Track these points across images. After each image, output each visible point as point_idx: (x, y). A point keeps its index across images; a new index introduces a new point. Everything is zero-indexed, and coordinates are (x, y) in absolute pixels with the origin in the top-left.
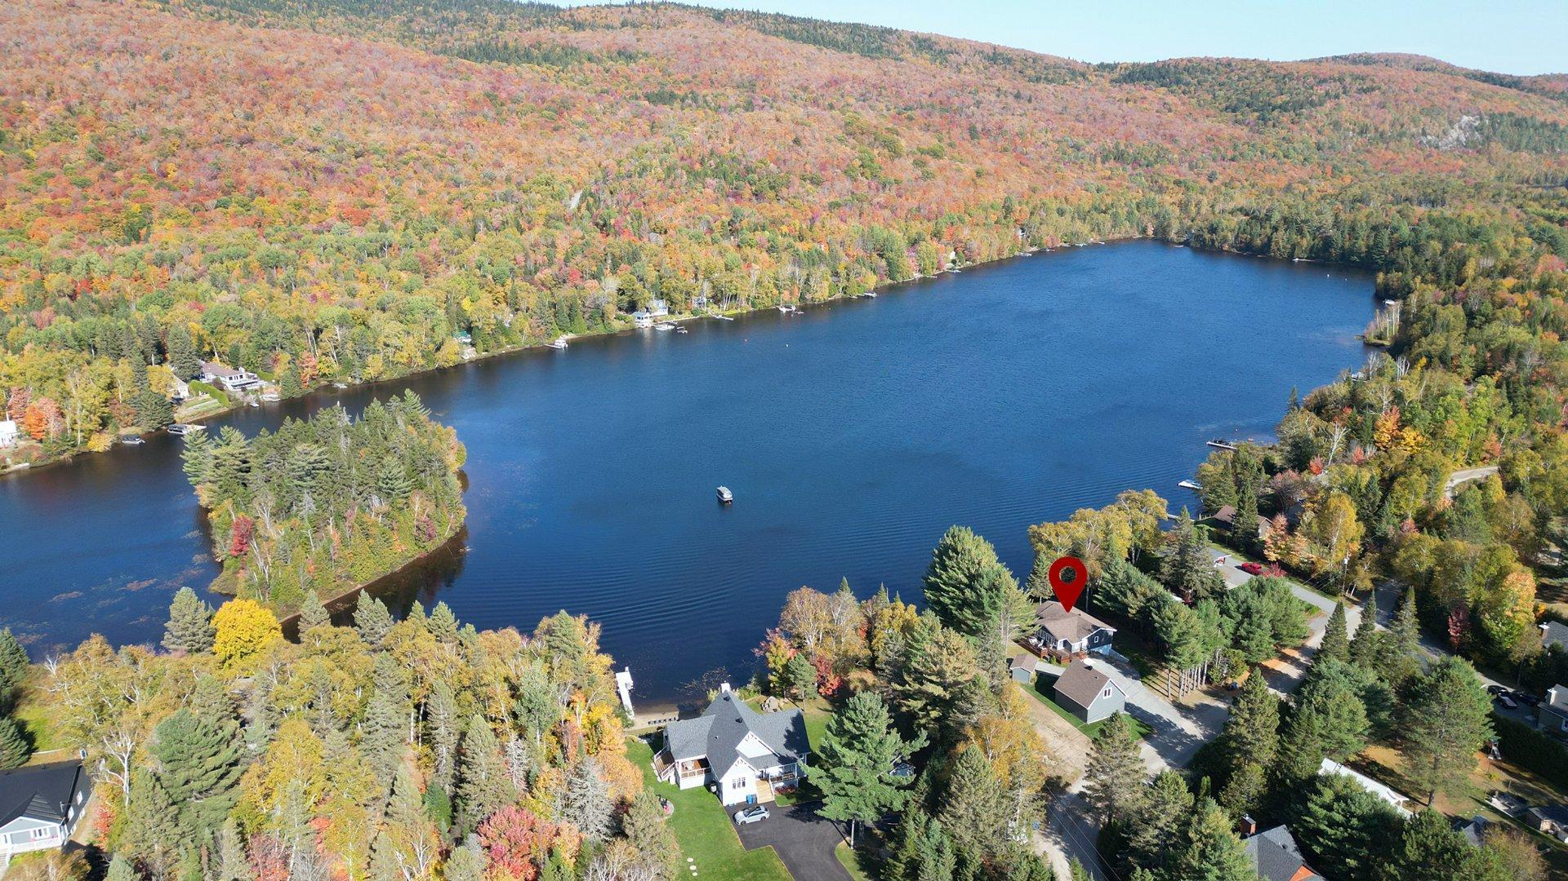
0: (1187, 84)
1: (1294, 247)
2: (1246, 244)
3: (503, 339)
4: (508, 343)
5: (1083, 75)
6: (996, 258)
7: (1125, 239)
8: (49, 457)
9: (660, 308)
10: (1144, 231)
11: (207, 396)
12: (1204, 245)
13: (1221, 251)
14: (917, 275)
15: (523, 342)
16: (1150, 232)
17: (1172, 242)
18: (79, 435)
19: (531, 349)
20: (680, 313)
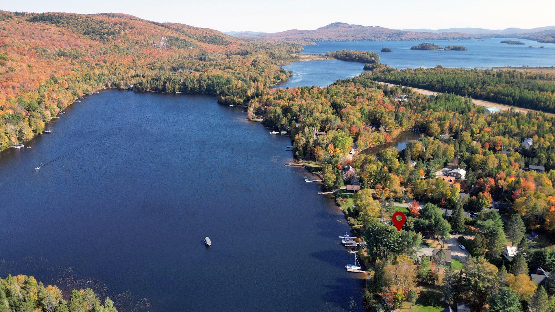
0: (63, 23)
1: (174, 88)
2: (155, 88)
5: (11, 17)
7: (102, 89)
10: (107, 86)
12: (138, 90)
13: (146, 92)
16: (110, 86)
17: (122, 89)
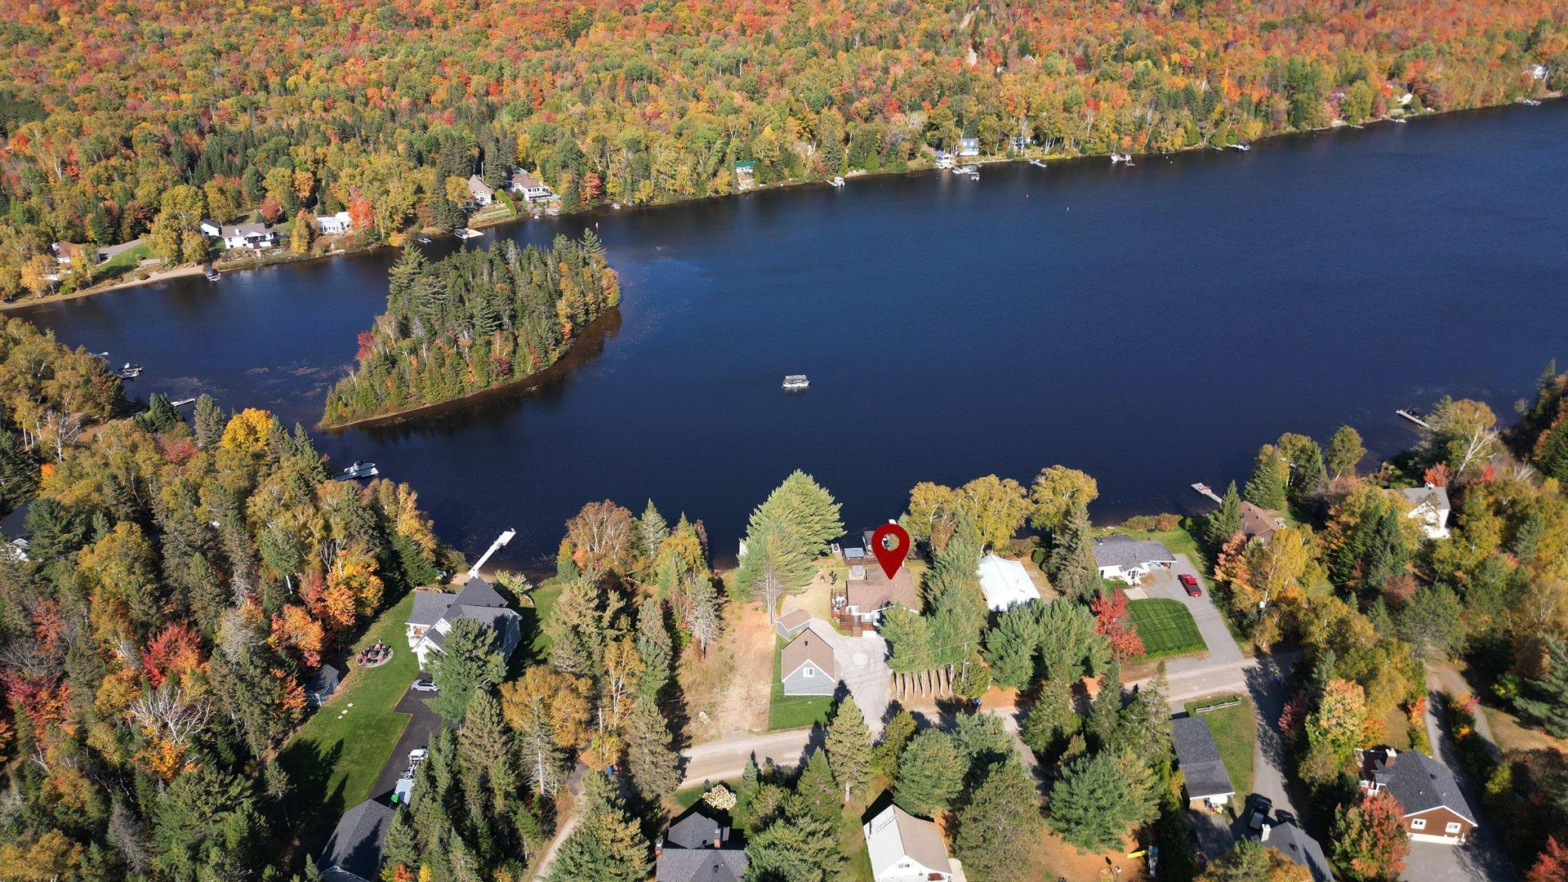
3: (786, 172)
4: (791, 176)
6: (1478, 105)
8: (358, 247)
9: (969, 149)
11: (503, 205)
14: (1337, 123)
15: (805, 175)
18: (383, 231)
19: (812, 184)
20: (993, 154)
